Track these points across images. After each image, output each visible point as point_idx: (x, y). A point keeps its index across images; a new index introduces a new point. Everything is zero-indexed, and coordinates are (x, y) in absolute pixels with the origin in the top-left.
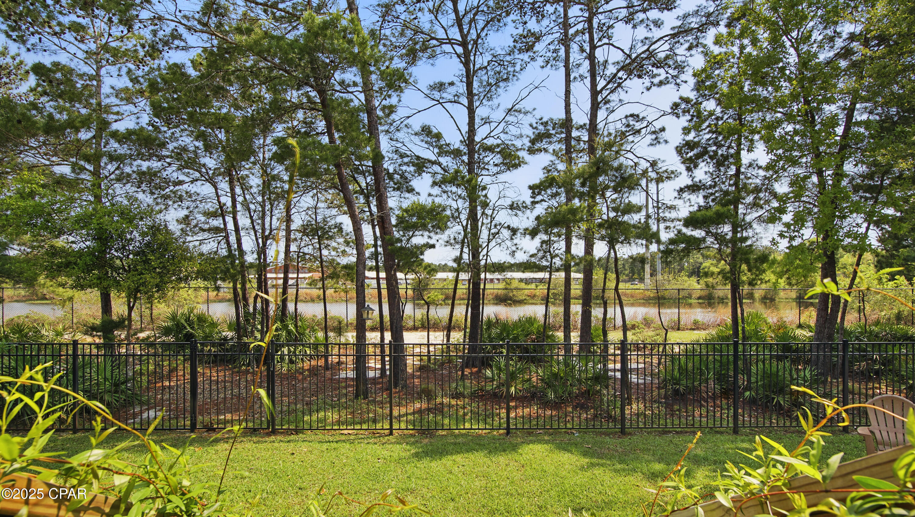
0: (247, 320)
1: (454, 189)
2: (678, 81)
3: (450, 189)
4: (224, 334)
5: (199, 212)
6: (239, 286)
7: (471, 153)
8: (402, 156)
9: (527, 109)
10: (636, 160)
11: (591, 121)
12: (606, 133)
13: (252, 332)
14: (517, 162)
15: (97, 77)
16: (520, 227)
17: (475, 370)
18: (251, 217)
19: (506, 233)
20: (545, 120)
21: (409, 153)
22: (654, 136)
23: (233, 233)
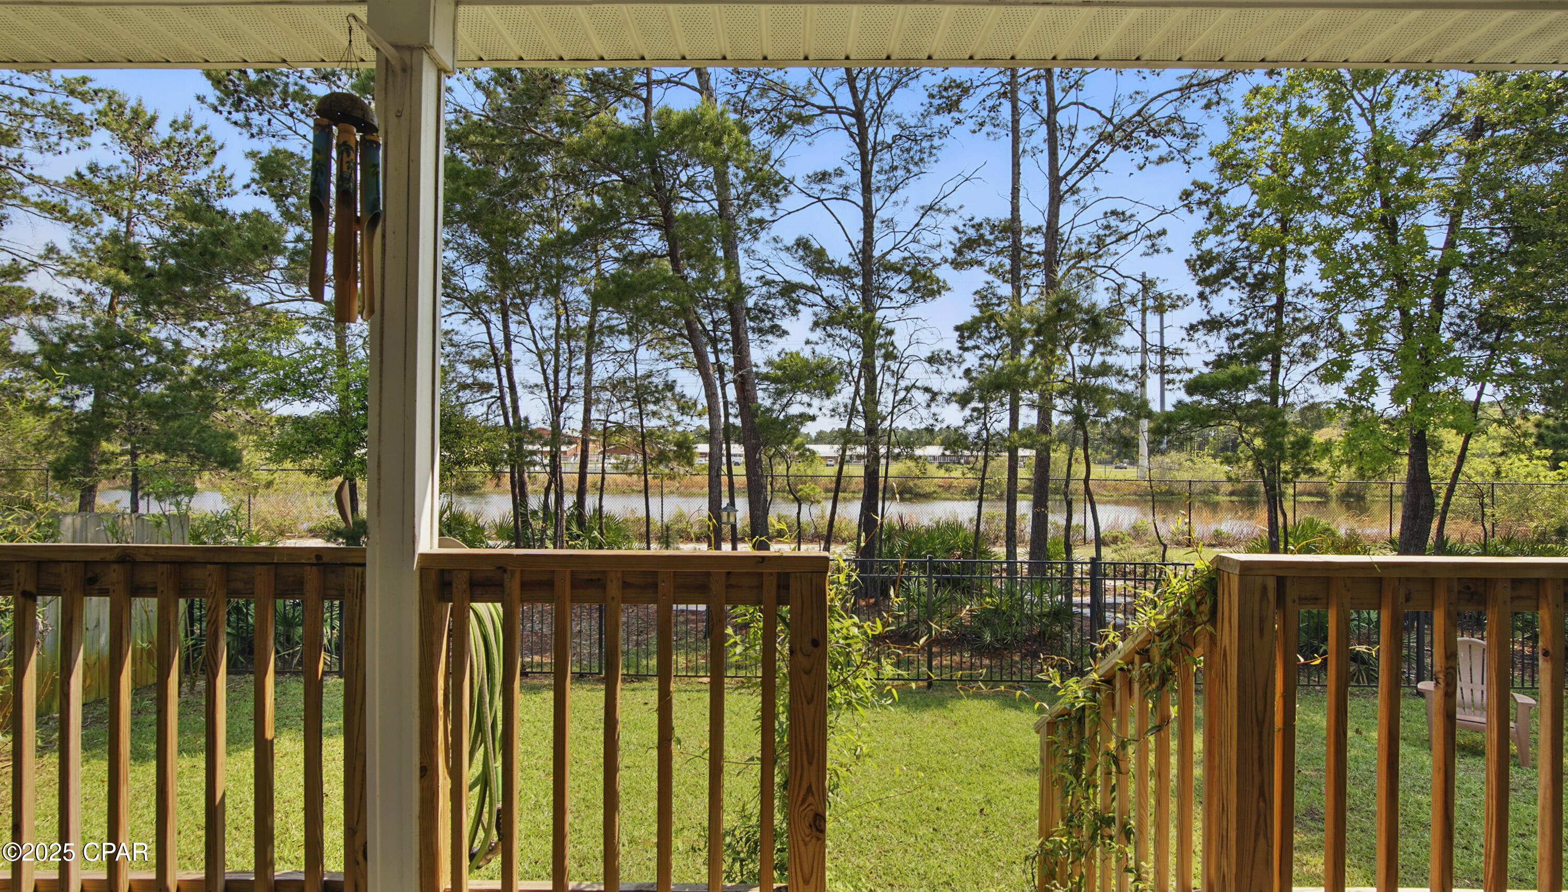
1: (845, 332)
2: (1188, 158)
3: (838, 332)
7: (867, 275)
8: (768, 283)
9: (950, 206)
10: (1120, 280)
11: (1049, 223)
12: (1073, 239)
14: (935, 287)
16: (943, 390)
17: (872, 601)
18: (544, 372)
19: (920, 397)
20: (977, 220)
21: (778, 279)
22: (1149, 243)
23: (509, 391)
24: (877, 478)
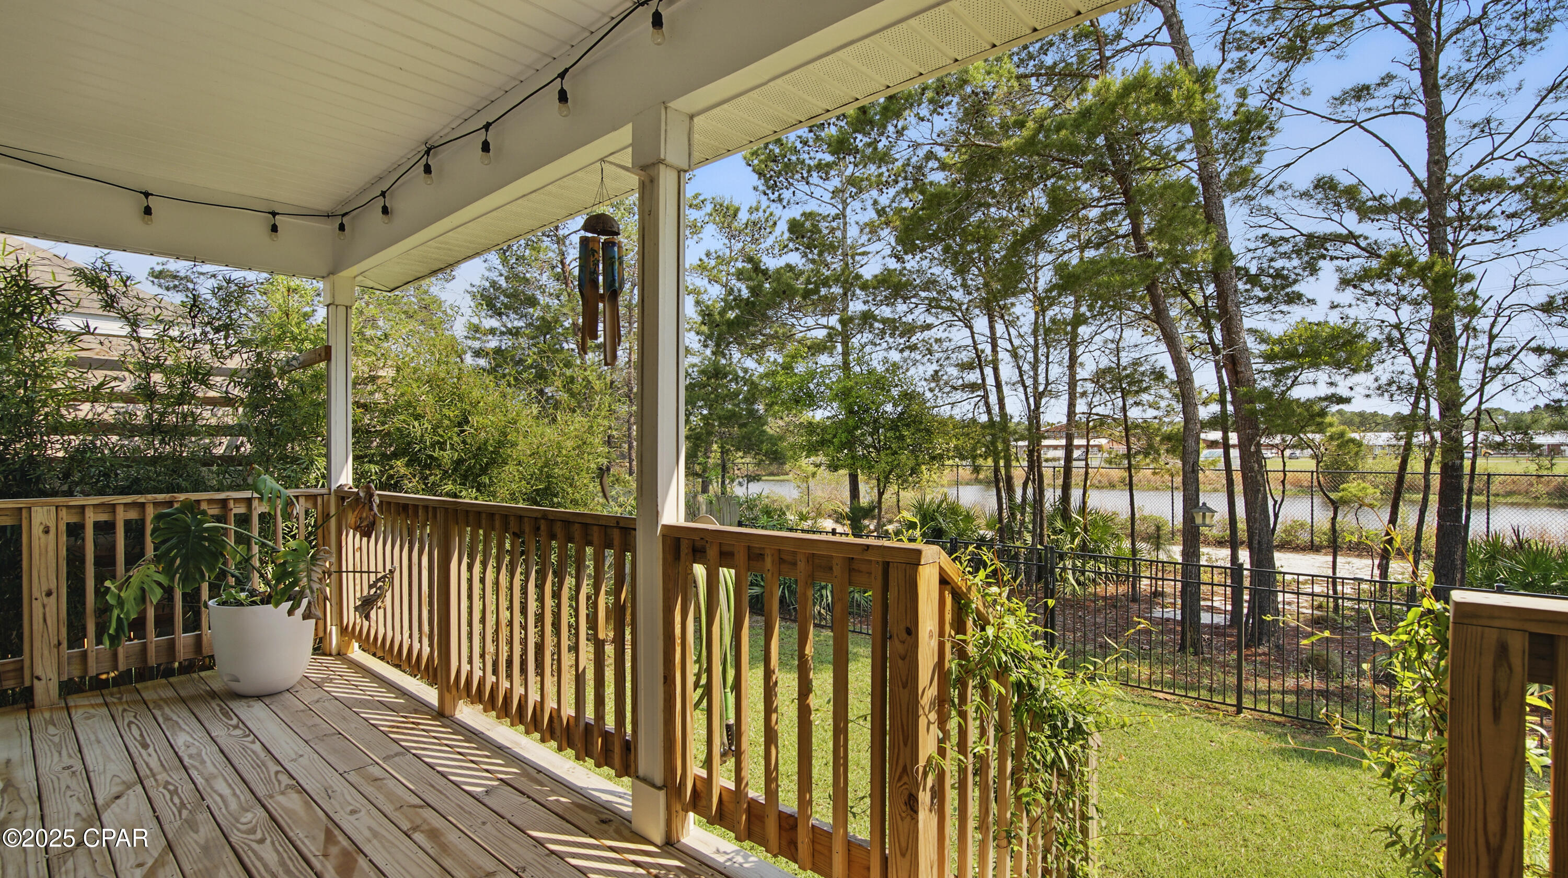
0: (1013, 515)
1: (1391, 286)
3: (1380, 288)
4: (981, 532)
5: (951, 365)
6: (1002, 463)
8: (1276, 242)
13: (1020, 532)
15: (842, 215)
18: (1019, 368)
19: (1533, 362)
21: (1288, 233)
23: (994, 389)
24: (1461, 476)
